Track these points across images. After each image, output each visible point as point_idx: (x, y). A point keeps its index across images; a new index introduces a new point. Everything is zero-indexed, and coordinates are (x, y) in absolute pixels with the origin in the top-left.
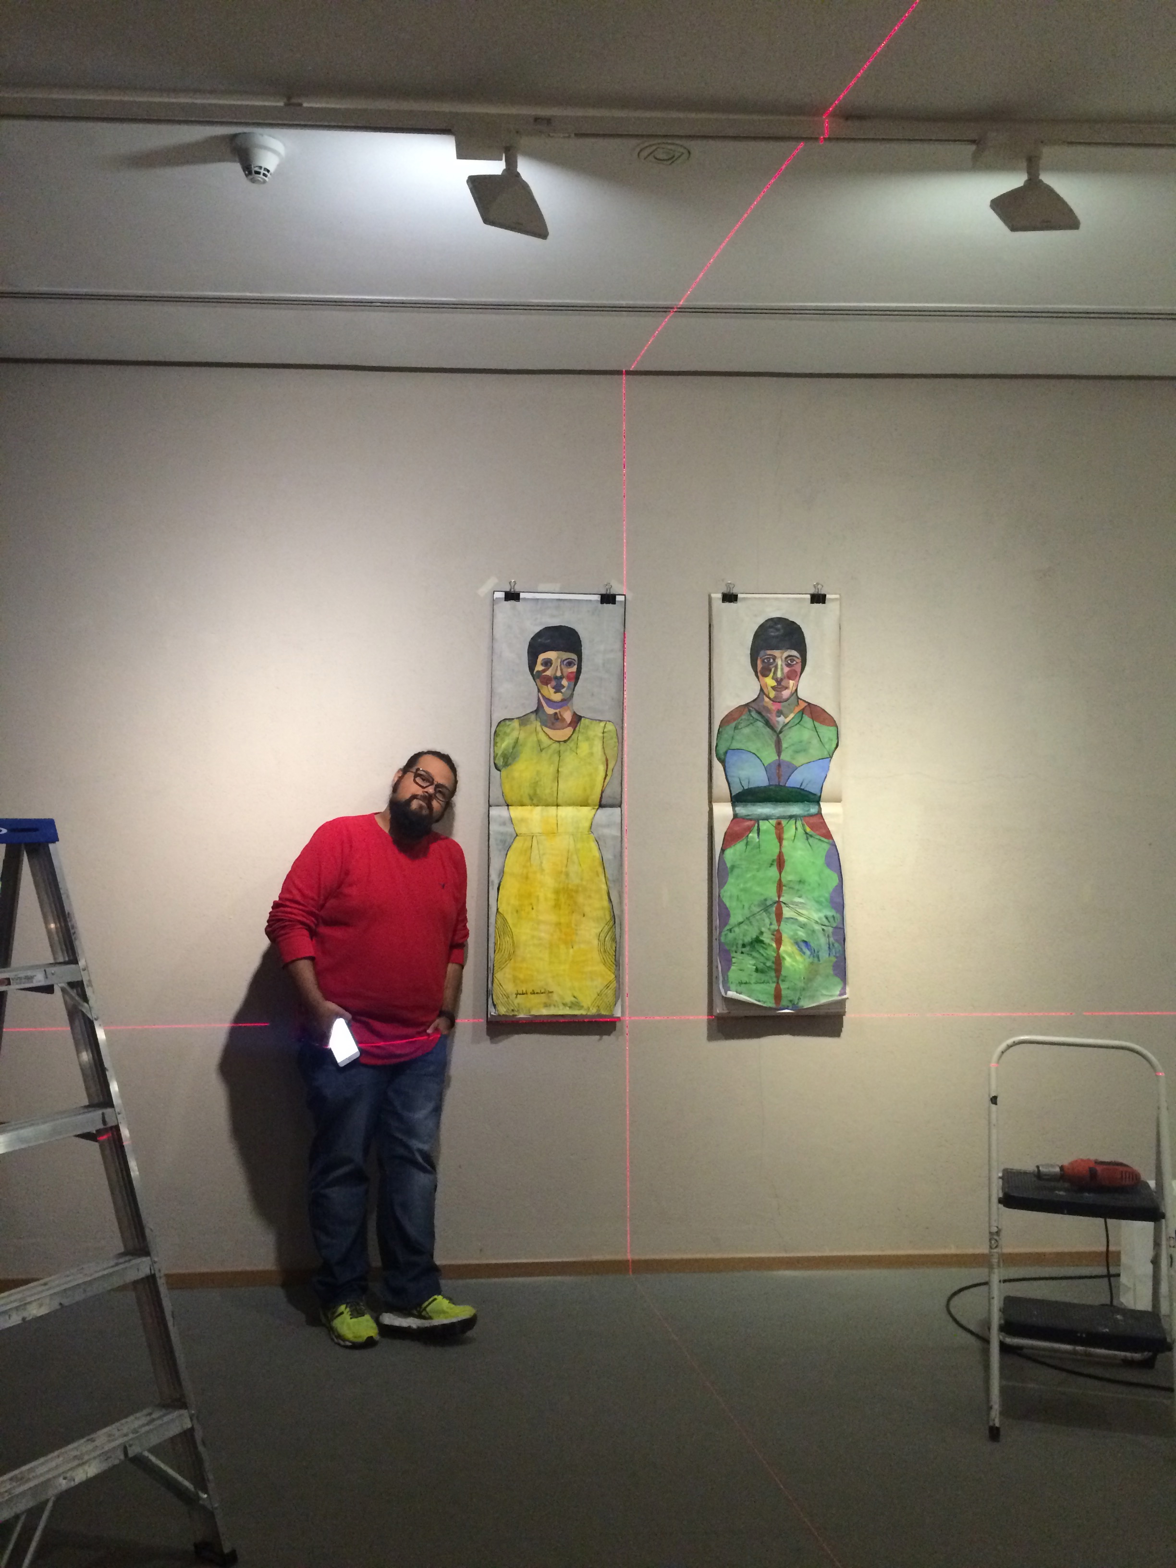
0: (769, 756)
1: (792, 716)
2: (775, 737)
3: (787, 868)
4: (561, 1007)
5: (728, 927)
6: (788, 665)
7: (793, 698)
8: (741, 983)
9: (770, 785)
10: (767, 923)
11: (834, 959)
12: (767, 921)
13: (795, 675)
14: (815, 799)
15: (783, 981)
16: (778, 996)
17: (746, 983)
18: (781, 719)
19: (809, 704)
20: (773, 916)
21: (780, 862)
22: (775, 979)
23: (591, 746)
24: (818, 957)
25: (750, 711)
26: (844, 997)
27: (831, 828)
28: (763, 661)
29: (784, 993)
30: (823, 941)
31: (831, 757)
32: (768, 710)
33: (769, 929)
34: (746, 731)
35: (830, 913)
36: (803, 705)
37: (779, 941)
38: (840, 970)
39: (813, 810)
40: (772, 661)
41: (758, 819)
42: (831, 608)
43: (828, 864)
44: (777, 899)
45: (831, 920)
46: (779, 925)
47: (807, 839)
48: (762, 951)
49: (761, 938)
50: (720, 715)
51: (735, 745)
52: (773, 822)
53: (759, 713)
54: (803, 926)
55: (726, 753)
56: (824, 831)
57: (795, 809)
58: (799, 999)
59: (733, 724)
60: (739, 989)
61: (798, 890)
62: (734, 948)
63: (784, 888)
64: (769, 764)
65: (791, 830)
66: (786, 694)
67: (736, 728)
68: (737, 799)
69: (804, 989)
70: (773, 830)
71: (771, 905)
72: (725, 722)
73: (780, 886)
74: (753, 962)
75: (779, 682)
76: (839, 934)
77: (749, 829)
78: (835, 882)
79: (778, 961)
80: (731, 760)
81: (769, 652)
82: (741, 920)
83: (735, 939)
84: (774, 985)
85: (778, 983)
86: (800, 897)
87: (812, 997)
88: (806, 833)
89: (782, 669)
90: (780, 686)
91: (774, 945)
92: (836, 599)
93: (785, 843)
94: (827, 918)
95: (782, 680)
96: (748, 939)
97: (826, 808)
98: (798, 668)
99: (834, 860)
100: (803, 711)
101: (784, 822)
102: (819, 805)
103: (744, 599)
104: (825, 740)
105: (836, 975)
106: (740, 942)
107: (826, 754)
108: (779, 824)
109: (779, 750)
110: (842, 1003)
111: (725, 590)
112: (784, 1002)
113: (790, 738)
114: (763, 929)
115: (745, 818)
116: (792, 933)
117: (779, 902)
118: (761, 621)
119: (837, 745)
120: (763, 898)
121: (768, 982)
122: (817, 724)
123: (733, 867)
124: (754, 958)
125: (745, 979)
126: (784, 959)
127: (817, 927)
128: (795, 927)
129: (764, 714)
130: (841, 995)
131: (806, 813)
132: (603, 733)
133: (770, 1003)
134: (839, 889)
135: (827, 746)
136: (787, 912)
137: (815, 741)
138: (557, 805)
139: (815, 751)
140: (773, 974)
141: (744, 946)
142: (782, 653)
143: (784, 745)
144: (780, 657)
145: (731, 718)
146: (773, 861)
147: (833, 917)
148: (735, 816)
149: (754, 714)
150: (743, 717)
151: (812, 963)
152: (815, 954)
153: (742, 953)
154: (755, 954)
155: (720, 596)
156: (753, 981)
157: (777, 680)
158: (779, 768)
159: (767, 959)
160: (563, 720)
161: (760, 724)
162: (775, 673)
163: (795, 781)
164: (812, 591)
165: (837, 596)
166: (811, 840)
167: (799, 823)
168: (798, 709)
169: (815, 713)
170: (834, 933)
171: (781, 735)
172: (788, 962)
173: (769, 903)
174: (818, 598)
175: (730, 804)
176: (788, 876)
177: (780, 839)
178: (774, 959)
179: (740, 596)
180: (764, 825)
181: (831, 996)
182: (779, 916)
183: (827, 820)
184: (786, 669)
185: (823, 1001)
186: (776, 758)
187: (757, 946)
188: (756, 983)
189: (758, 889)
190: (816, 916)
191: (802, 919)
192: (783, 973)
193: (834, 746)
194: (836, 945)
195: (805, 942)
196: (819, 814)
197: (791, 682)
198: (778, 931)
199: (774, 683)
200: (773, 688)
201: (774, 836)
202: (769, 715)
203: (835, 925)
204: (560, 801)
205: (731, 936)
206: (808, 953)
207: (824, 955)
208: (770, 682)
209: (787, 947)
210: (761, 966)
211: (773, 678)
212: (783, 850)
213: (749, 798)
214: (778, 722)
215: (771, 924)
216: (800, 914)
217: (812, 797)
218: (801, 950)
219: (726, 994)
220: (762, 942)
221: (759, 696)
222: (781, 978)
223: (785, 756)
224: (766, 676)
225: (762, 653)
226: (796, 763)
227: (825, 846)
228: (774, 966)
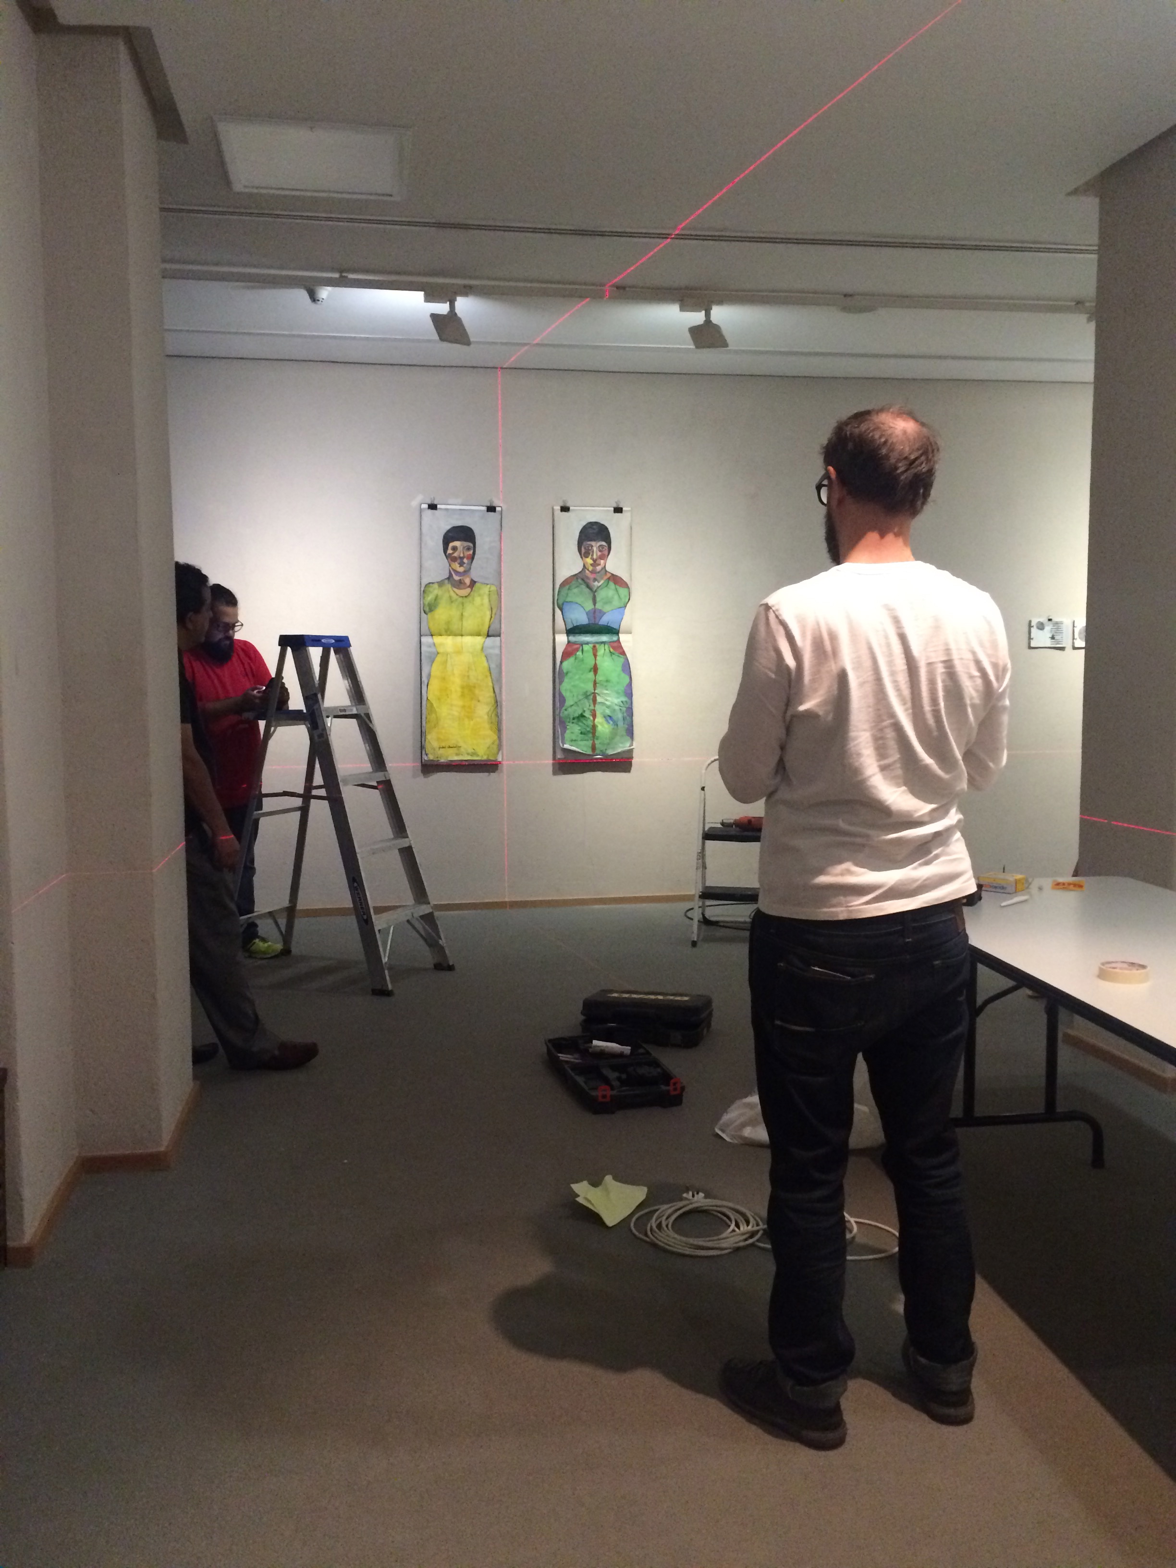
0: (589, 606)
1: (602, 582)
2: (592, 595)
3: (599, 672)
4: (466, 755)
5: (564, 708)
6: (600, 551)
7: (603, 571)
8: (572, 740)
9: (589, 624)
10: (587, 705)
11: (626, 726)
12: (587, 704)
13: (604, 557)
14: (616, 632)
15: (597, 739)
16: (594, 748)
17: (575, 740)
18: (596, 584)
19: (612, 574)
20: (591, 701)
21: (595, 669)
22: (592, 738)
23: (482, 599)
24: (617, 725)
25: (577, 579)
26: (632, 747)
27: (625, 649)
28: (585, 548)
29: (597, 746)
30: (620, 716)
31: (626, 607)
32: (588, 578)
33: (589, 709)
34: (575, 590)
35: (624, 699)
36: (609, 575)
37: (594, 716)
38: (630, 732)
39: (615, 638)
40: (590, 548)
41: (582, 644)
42: (624, 518)
43: (623, 670)
44: (593, 691)
45: (625, 703)
46: (595, 706)
47: (611, 656)
48: (584, 722)
49: (585, 714)
50: (559, 581)
51: (569, 599)
52: (591, 645)
53: (583, 580)
54: (608, 707)
55: (563, 604)
56: (621, 651)
57: (604, 638)
58: (606, 750)
59: (567, 587)
60: (571, 743)
61: (606, 686)
62: (568, 720)
63: (597, 685)
64: (589, 611)
65: (601, 650)
66: (599, 568)
67: (569, 589)
68: (570, 632)
69: (608, 744)
70: (591, 650)
71: (590, 695)
72: (563, 585)
73: (595, 683)
74: (579, 728)
75: (595, 561)
76: (629, 711)
77: (577, 650)
78: (628, 680)
79: (594, 727)
80: (566, 608)
81: (589, 543)
82: (572, 703)
83: (569, 715)
84: (591, 742)
85: (594, 741)
86: (607, 690)
87: (613, 748)
88: (611, 652)
89: (597, 555)
90: (595, 563)
91: (592, 718)
92: (629, 511)
93: (598, 658)
94: (622, 702)
95: (596, 560)
96: (576, 715)
97: (623, 637)
98: (606, 553)
99: (627, 668)
100: (609, 579)
101: (597, 646)
102: (618, 635)
103: (574, 510)
104: (622, 596)
105: (628, 736)
106: (572, 717)
107: (622, 605)
108: (594, 647)
109: (595, 602)
110: (631, 751)
111: (562, 504)
112: (597, 752)
113: (601, 595)
114: (585, 709)
115: (575, 643)
116: (602, 711)
117: (594, 693)
118: (584, 523)
119: (629, 600)
120: (585, 691)
121: (588, 740)
122: (617, 587)
123: (567, 673)
124: (580, 726)
125: (574, 738)
126: (597, 726)
127: (617, 708)
128: (604, 707)
129: (585, 579)
130: (630, 746)
131: (611, 640)
132: (489, 591)
133: (589, 752)
134: (630, 685)
135: (623, 600)
136: (599, 699)
137: (616, 597)
138: (462, 635)
139: (616, 603)
140: (591, 735)
141: (574, 719)
142: (596, 544)
143: (598, 599)
144: (595, 545)
145: (566, 583)
146: (591, 669)
147: (626, 701)
148: (569, 642)
149: (580, 581)
150: (573, 582)
151: (613, 729)
152: (616, 724)
153: (573, 723)
154: (580, 724)
155: (559, 508)
156: (579, 739)
157: (593, 560)
158: (595, 613)
159: (588, 726)
160: (465, 584)
161: (584, 586)
162: (592, 555)
163: (604, 621)
164: (615, 505)
165: (629, 509)
166: (613, 656)
167: (606, 646)
168: (606, 578)
169: (616, 580)
170: (626, 711)
171: (596, 594)
172: (600, 728)
173: (588, 694)
174: (618, 510)
175: (566, 635)
176: (600, 678)
177: (595, 655)
178: (591, 727)
179: (571, 508)
180: (586, 647)
181: (624, 747)
182: (595, 701)
183: (623, 645)
184: (599, 553)
185: (619, 750)
186: (593, 607)
187: (582, 719)
188: (581, 740)
189: (582, 685)
190: (616, 701)
191: (608, 703)
192: (597, 734)
193: (627, 600)
194: (628, 718)
195: (609, 716)
196: (618, 641)
197: (602, 562)
198: (594, 710)
199: (591, 562)
200: (591, 565)
201: (591, 654)
202: (588, 581)
203: (627, 706)
204: (463, 633)
205: (566, 713)
206: (611, 722)
207: (621, 723)
208: (589, 561)
209: (599, 720)
210: (583, 731)
211: (591, 559)
212: (597, 662)
213: (577, 631)
214: (594, 586)
215: (590, 706)
216: (607, 700)
217: (614, 630)
218: (607, 721)
219: (563, 746)
220: (584, 716)
221: (583, 569)
222: (596, 737)
223: (598, 606)
224: (587, 557)
225: (584, 543)
226: (605, 610)
227: (621, 660)
228: (591, 731)
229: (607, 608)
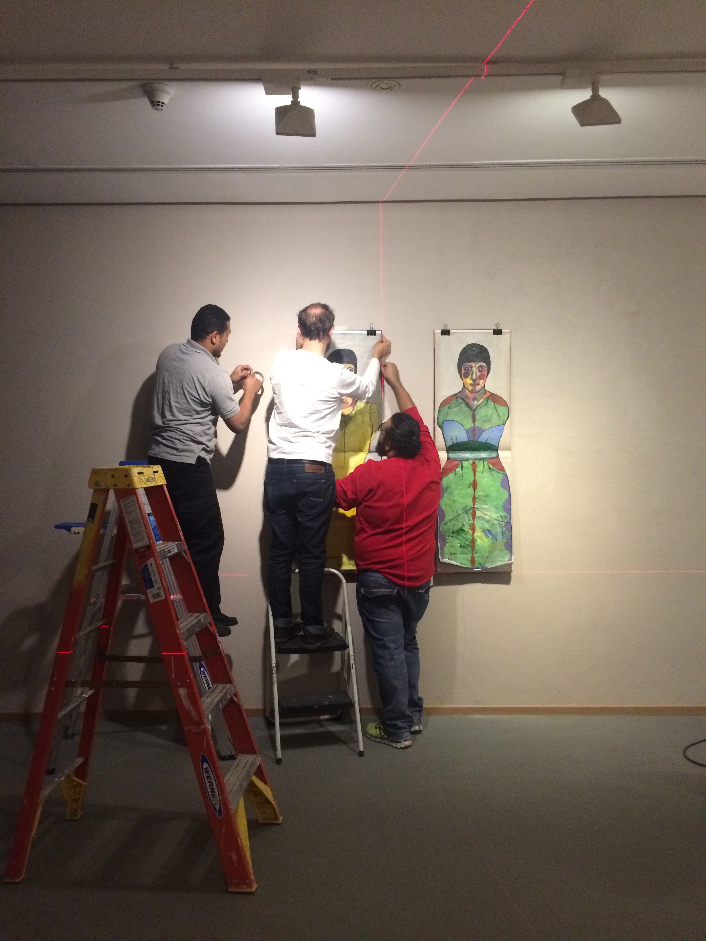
0: (469, 424)
1: (482, 400)
2: (471, 413)
3: (479, 488)
4: (348, 565)
5: (444, 522)
6: (480, 371)
7: (483, 390)
8: (451, 554)
9: (469, 441)
10: (466, 520)
11: (505, 540)
12: (467, 519)
13: (483, 377)
14: (494, 448)
15: (476, 553)
16: (473, 561)
17: (454, 554)
18: (475, 403)
19: (492, 394)
20: (470, 516)
21: (474, 485)
22: (471, 552)
23: (364, 417)
24: (496, 539)
25: (457, 398)
26: (511, 562)
27: (504, 465)
28: (465, 369)
29: (476, 559)
30: (499, 530)
31: (505, 424)
32: (467, 397)
33: (468, 523)
34: (455, 409)
35: (504, 514)
36: (488, 394)
37: (473, 530)
38: (509, 546)
39: (494, 455)
40: (470, 369)
41: (462, 460)
42: (505, 337)
43: (502, 486)
44: (473, 506)
45: (504, 518)
46: (474, 521)
47: (490, 471)
48: (464, 535)
49: (464, 528)
51: (449, 418)
52: (471, 462)
53: (462, 399)
54: (488, 521)
55: (443, 422)
56: (500, 467)
57: (484, 455)
58: (485, 563)
59: (447, 406)
60: (450, 557)
61: (485, 501)
62: (448, 534)
63: (477, 500)
64: (469, 429)
65: (480, 466)
66: (478, 388)
67: (449, 408)
68: (450, 449)
69: (487, 557)
70: (471, 466)
71: (469, 510)
72: (443, 404)
73: (474, 499)
74: (458, 542)
75: (474, 381)
76: (508, 525)
77: (457, 466)
78: (507, 496)
79: (473, 541)
80: (446, 427)
81: (469, 364)
82: (452, 518)
83: (448, 529)
84: (471, 555)
85: (473, 553)
86: (486, 505)
87: (493, 562)
88: (490, 468)
89: (476, 374)
90: (475, 383)
91: (471, 532)
92: (508, 332)
93: (477, 474)
94: (501, 517)
95: (476, 380)
96: (455, 529)
97: (502, 454)
98: (485, 372)
99: (505, 484)
100: (488, 398)
101: (477, 462)
102: (498, 452)
103: (454, 333)
104: (501, 414)
105: (507, 549)
106: (451, 531)
107: (501, 423)
108: (474, 463)
109: (474, 420)
110: (510, 565)
111: (443, 328)
112: (476, 565)
113: (481, 413)
114: (464, 523)
115: (455, 460)
116: (481, 525)
117: (474, 508)
118: (464, 345)
119: (508, 417)
120: (464, 505)
121: (467, 553)
122: (496, 405)
123: (447, 488)
124: (459, 539)
125: (453, 552)
126: (476, 540)
127: (496, 522)
128: (483, 522)
129: (466, 400)
130: (509, 561)
131: (490, 457)
132: (371, 410)
133: (469, 565)
134: (509, 501)
135: (502, 418)
136: (478, 514)
137: (495, 415)
138: (345, 452)
139: (495, 421)
140: (470, 549)
141: (453, 533)
142: (476, 364)
143: (477, 418)
144: (475, 366)
145: (446, 403)
146: (471, 484)
147: (505, 516)
148: (449, 459)
149: (459, 400)
150: (453, 402)
151: (493, 542)
152: (494, 537)
153: (452, 537)
154: (459, 537)
155: (440, 331)
156: (458, 553)
157: (473, 380)
158: (474, 431)
159: (467, 540)
160: (347, 403)
161: (463, 406)
162: (472, 375)
163: (483, 438)
164: (494, 328)
166: (492, 472)
167: (486, 463)
168: (485, 397)
169: (495, 399)
170: (505, 525)
171: (475, 412)
172: (479, 542)
173: (468, 508)
174: (497, 332)
175: (446, 452)
176: (479, 493)
177: (475, 472)
178: (471, 540)
179: (451, 331)
180: (465, 464)
181: (503, 561)
182: (474, 516)
183: (502, 461)
184: (479, 374)
185: (499, 564)
186: (473, 425)
187: (461, 533)
188: (461, 554)
189: (461, 500)
190: (495, 516)
191: (487, 518)
192: (476, 548)
193: (506, 418)
194: (507, 532)
195: (489, 531)
196: (497, 457)
197: (481, 381)
198: (473, 524)
199: (471, 382)
200: (471, 384)
201: (470, 470)
202: (468, 400)
203: (506, 521)
204: (346, 449)
205: (446, 527)
206: (490, 536)
207: (500, 538)
208: (469, 381)
209: (478, 534)
210: (463, 544)
211: (471, 379)
212: (476, 478)
213: (457, 448)
214: (473, 404)
215: (469, 520)
216: (485, 514)
217: (493, 447)
218: (486, 535)
219: (442, 560)
220: (464, 530)
221: (462, 389)
222: (475, 551)
223: (478, 424)
224: (466, 377)
225: (464, 365)
226: (484, 428)
227: (501, 476)
228: (470, 544)
229: (486, 426)
